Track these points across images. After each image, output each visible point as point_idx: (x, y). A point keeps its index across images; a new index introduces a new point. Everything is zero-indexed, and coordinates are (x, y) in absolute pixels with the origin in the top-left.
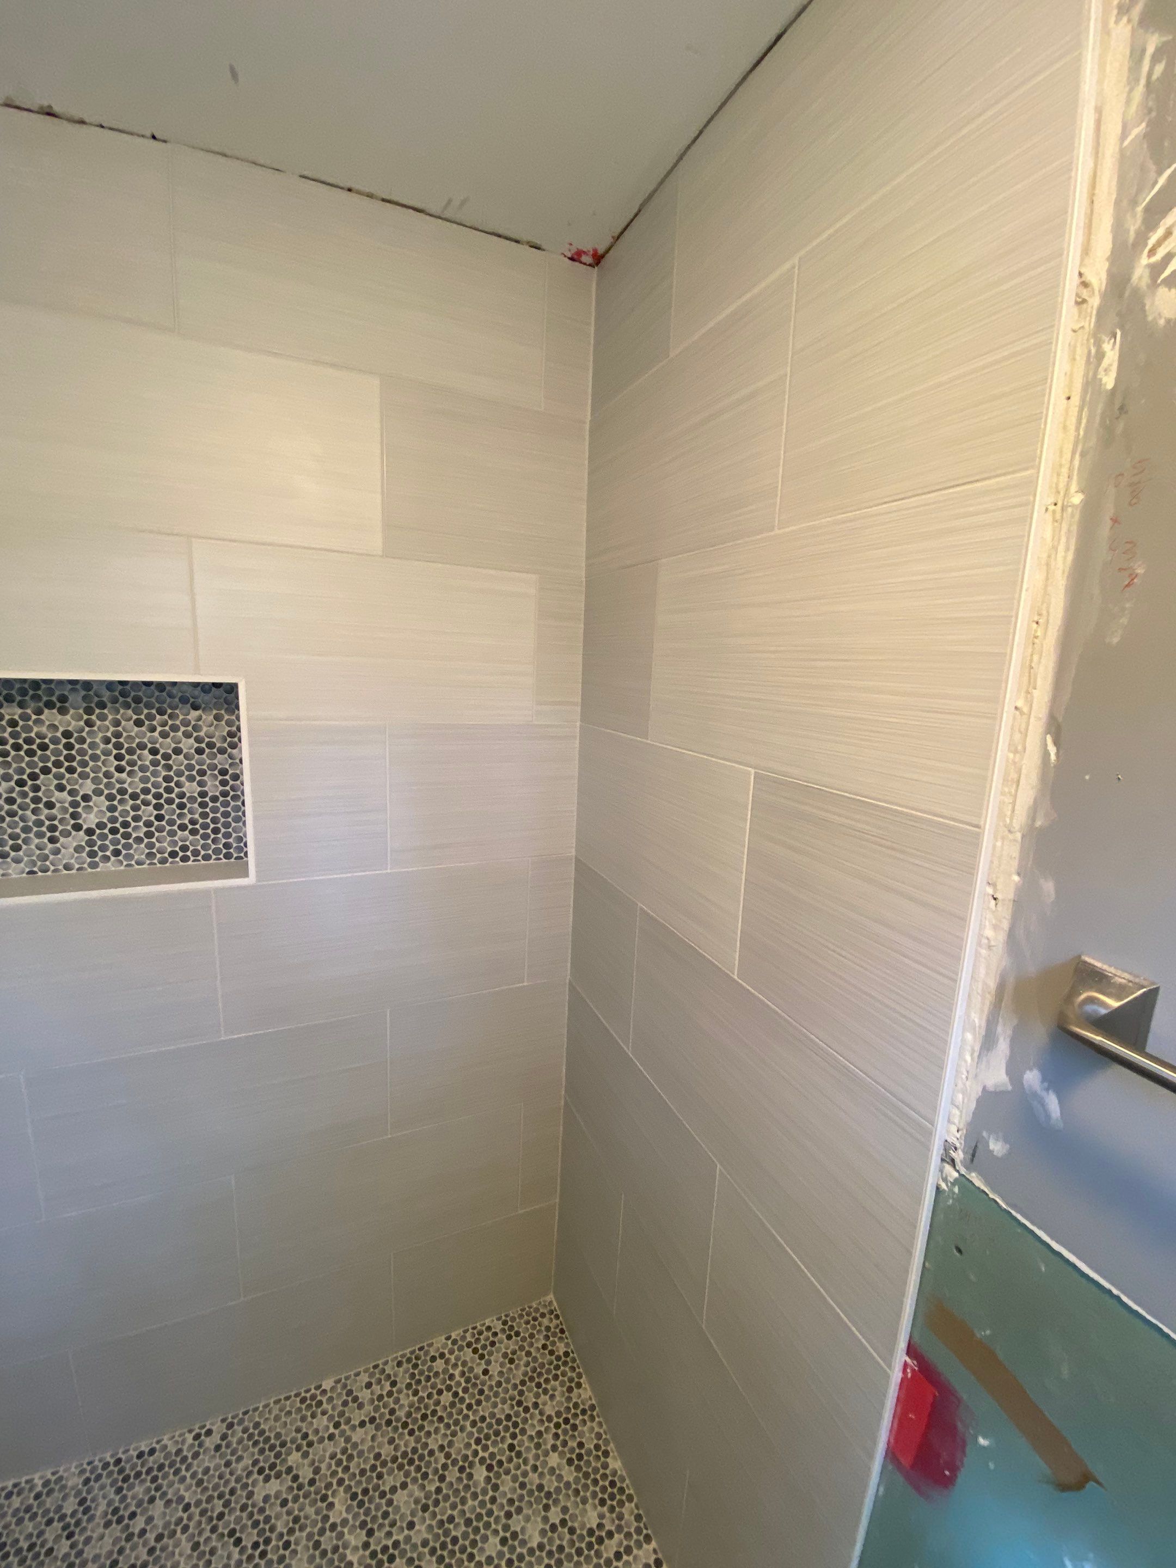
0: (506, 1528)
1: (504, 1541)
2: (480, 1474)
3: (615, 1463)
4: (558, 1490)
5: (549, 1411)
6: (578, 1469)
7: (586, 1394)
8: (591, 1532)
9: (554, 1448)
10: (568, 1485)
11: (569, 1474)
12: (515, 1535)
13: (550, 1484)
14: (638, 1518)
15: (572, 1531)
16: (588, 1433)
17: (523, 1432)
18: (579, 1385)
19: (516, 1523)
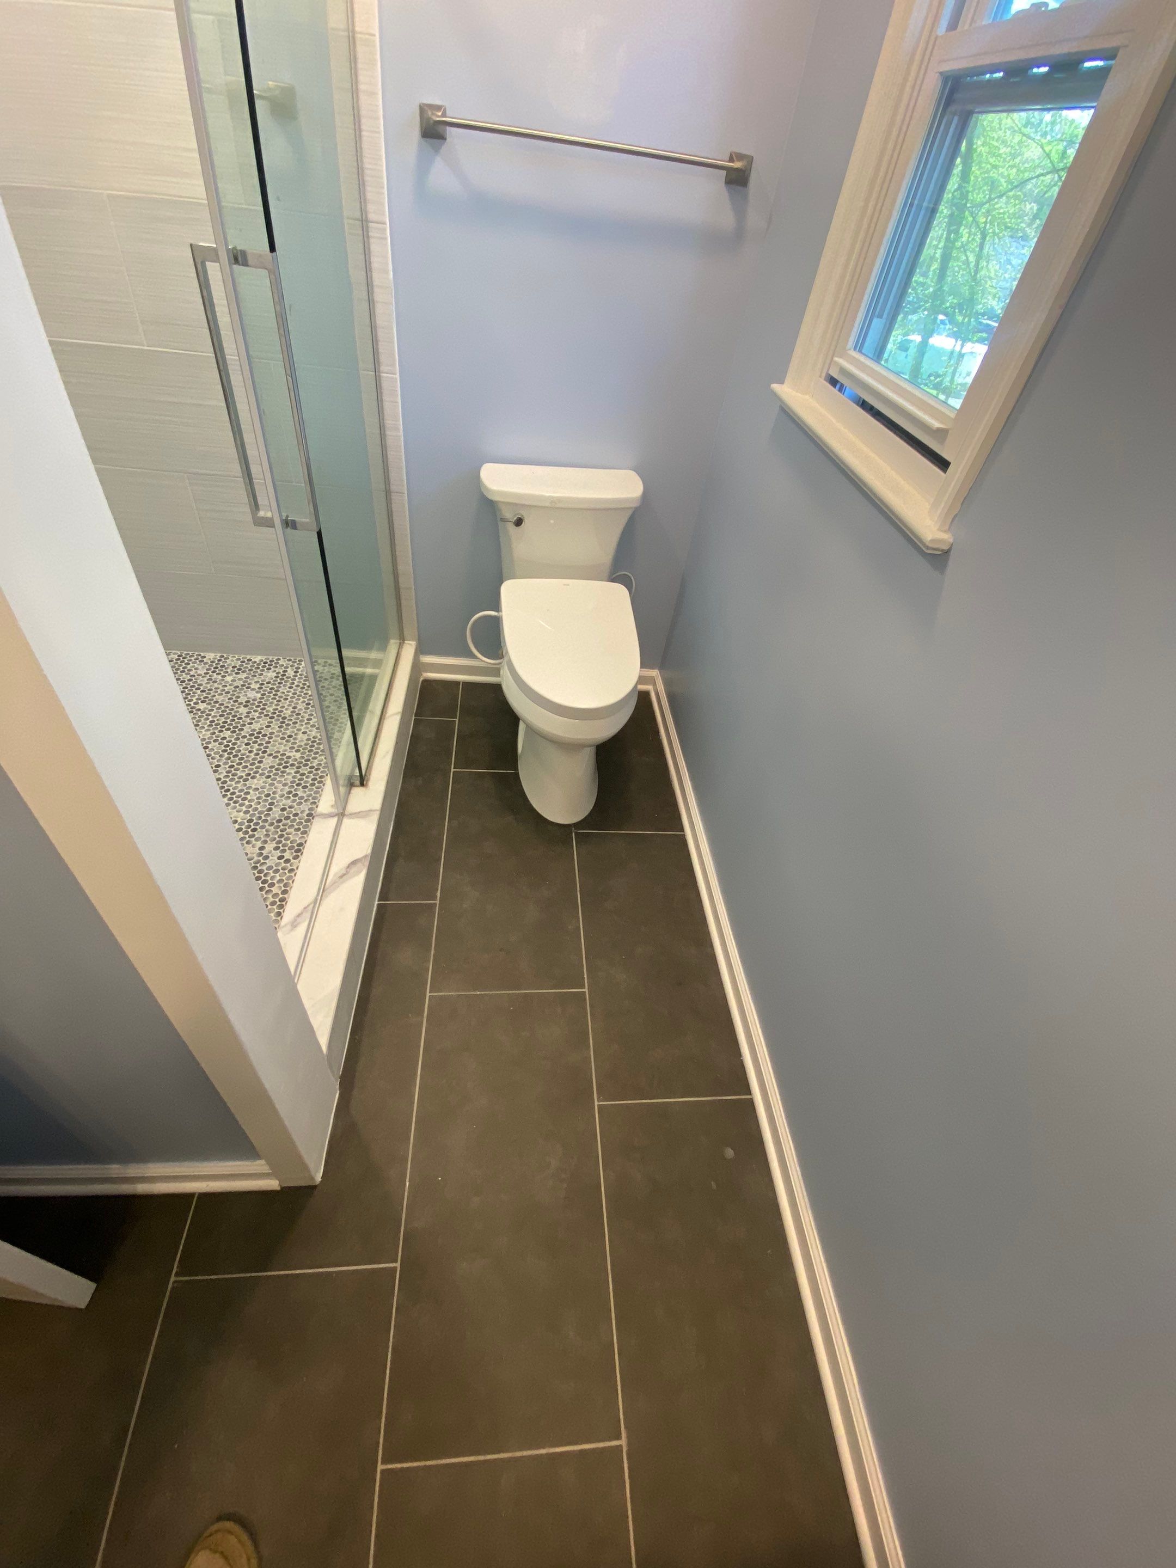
0: (241, 703)
1: (245, 706)
2: (202, 706)
3: (257, 659)
4: (244, 682)
5: (202, 672)
6: (243, 672)
7: (210, 656)
8: (277, 677)
9: (224, 676)
10: (246, 678)
11: (243, 676)
12: (247, 702)
13: (239, 683)
14: (289, 660)
15: (269, 683)
16: (232, 661)
17: (201, 685)
18: (205, 657)
19: (243, 699)
